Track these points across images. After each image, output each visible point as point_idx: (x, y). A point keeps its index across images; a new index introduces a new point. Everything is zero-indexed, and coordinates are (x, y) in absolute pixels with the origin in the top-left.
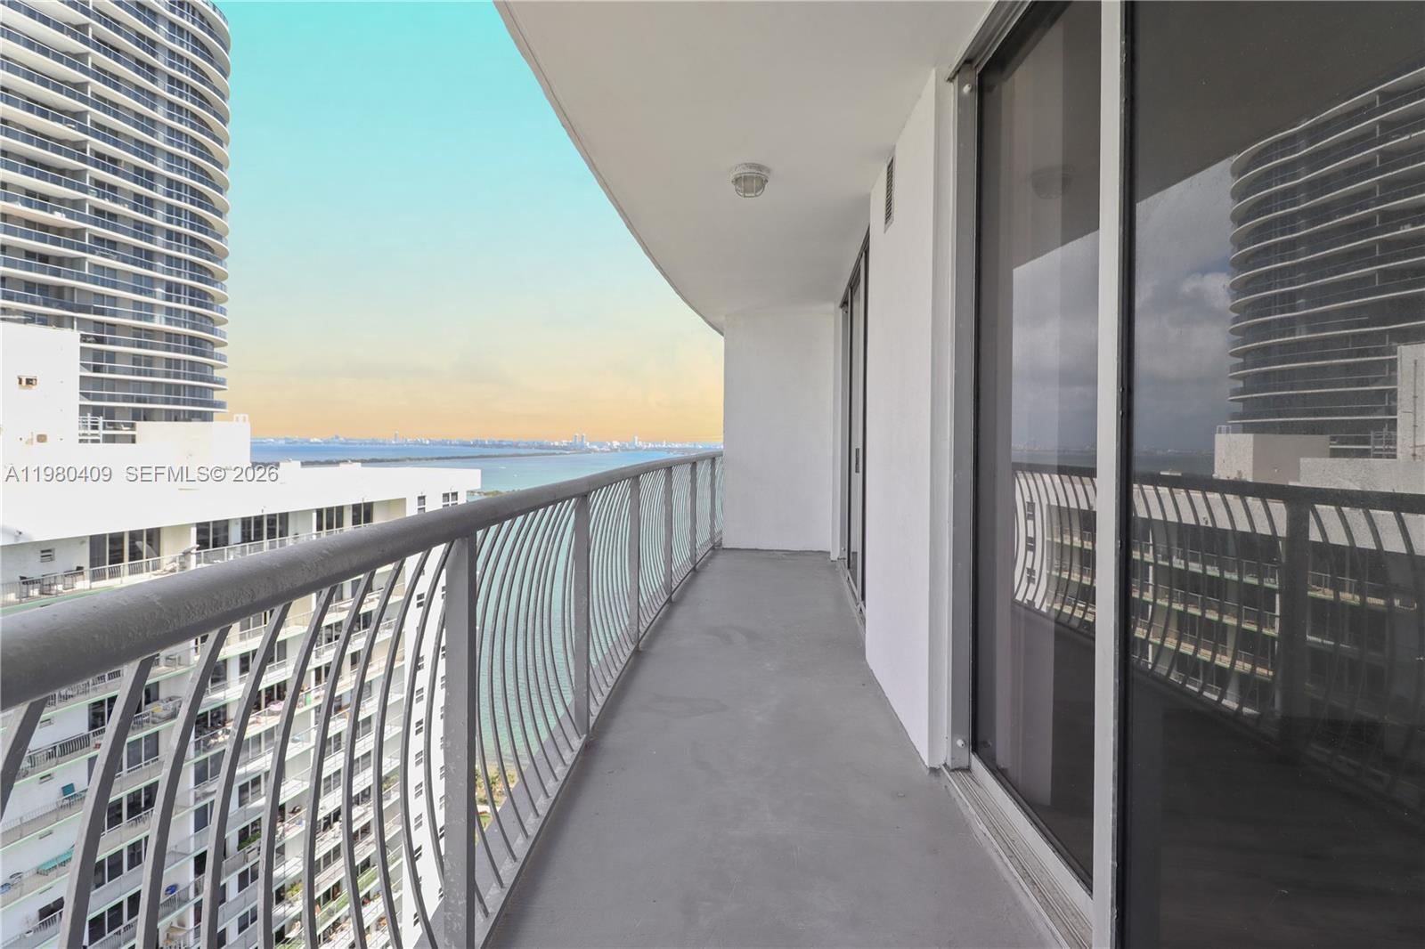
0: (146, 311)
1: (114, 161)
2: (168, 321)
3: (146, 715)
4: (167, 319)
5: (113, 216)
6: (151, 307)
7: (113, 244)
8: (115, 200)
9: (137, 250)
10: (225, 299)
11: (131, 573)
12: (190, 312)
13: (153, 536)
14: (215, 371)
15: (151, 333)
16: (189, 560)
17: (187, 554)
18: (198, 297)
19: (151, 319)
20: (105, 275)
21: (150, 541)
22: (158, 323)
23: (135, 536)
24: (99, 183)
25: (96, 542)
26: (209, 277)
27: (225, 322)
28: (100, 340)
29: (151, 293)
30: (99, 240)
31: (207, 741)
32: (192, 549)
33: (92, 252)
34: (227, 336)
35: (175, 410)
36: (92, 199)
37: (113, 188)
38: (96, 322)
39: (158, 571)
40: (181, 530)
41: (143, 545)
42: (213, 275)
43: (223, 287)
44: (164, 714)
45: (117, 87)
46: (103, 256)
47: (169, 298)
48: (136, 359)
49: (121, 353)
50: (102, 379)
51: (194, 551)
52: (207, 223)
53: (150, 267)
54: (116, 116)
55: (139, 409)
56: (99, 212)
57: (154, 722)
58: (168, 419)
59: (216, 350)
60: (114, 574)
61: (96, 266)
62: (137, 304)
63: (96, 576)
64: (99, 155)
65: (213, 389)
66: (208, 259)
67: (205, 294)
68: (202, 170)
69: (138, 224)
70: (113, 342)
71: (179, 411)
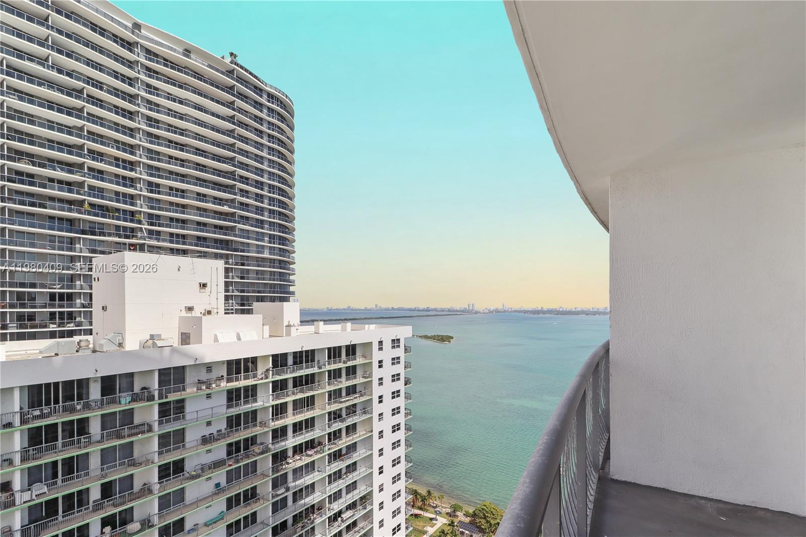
0: (260, 249)
1: (247, 179)
2: (270, 253)
3: (251, 451)
4: (269, 252)
5: (247, 205)
6: (263, 247)
7: (247, 218)
8: (248, 197)
9: (257, 220)
10: (294, 241)
11: (245, 379)
12: (279, 248)
13: (254, 360)
14: (290, 277)
15: (263, 259)
16: (269, 374)
17: (268, 370)
18: (283, 241)
19: (262, 253)
20: (245, 234)
21: (252, 363)
22: (266, 255)
23: (246, 360)
24: (241, 190)
25: (229, 363)
26: (287, 230)
27: (294, 252)
28: (243, 264)
29: (263, 240)
30: (242, 217)
31: (278, 466)
32: (270, 368)
33: (239, 223)
34: (296, 259)
35: (273, 296)
36: (239, 198)
37: (247, 192)
38: (241, 256)
39: (256, 379)
40: (266, 357)
41: (250, 365)
42: (289, 230)
43: (293, 235)
44: (258, 451)
45: (247, 144)
46: (243, 224)
47: (270, 242)
48: (257, 272)
49: (251, 270)
50: (244, 282)
51: (271, 369)
52: (286, 204)
53: (262, 229)
54: (247, 157)
55: (259, 296)
56: (242, 204)
57: (254, 455)
58: (271, 301)
59: (290, 266)
60: (237, 380)
61: (241, 229)
62: (258, 246)
63: (229, 381)
64: (241, 177)
65: (290, 285)
66: (286, 222)
67: (286, 239)
68: (283, 178)
69: (257, 208)
70: (248, 265)
71: (275, 296)
